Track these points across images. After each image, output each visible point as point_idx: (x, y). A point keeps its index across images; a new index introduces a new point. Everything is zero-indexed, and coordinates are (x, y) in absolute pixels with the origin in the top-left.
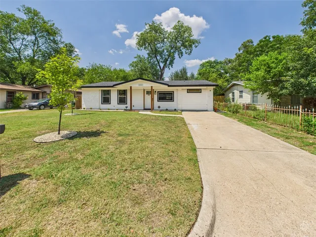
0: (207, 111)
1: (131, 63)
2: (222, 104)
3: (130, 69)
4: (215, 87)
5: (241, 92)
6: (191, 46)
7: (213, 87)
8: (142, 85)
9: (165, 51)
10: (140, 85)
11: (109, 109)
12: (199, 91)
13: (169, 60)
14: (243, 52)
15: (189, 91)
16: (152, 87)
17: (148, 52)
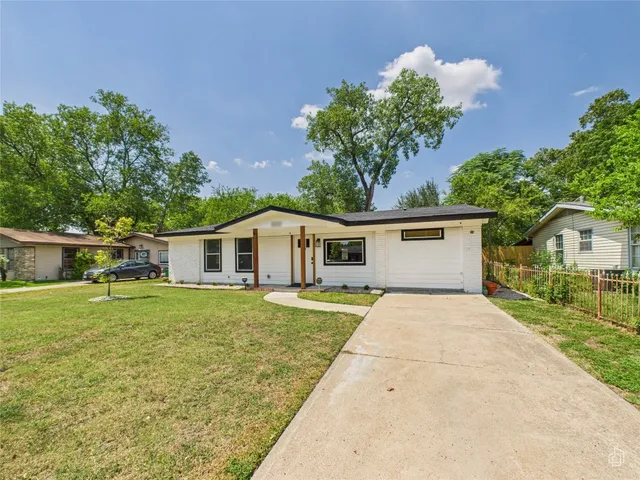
0: (461, 291)
1: (300, 180)
2: (517, 270)
3: (300, 194)
4: (486, 221)
5: (586, 233)
6: (436, 125)
7: (479, 222)
8: (279, 224)
9: (375, 147)
10: (274, 224)
11: (214, 284)
12: (438, 234)
13: (384, 165)
14: (595, 126)
15: (407, 236)
16: (303, 229)
17: (336, 152)
